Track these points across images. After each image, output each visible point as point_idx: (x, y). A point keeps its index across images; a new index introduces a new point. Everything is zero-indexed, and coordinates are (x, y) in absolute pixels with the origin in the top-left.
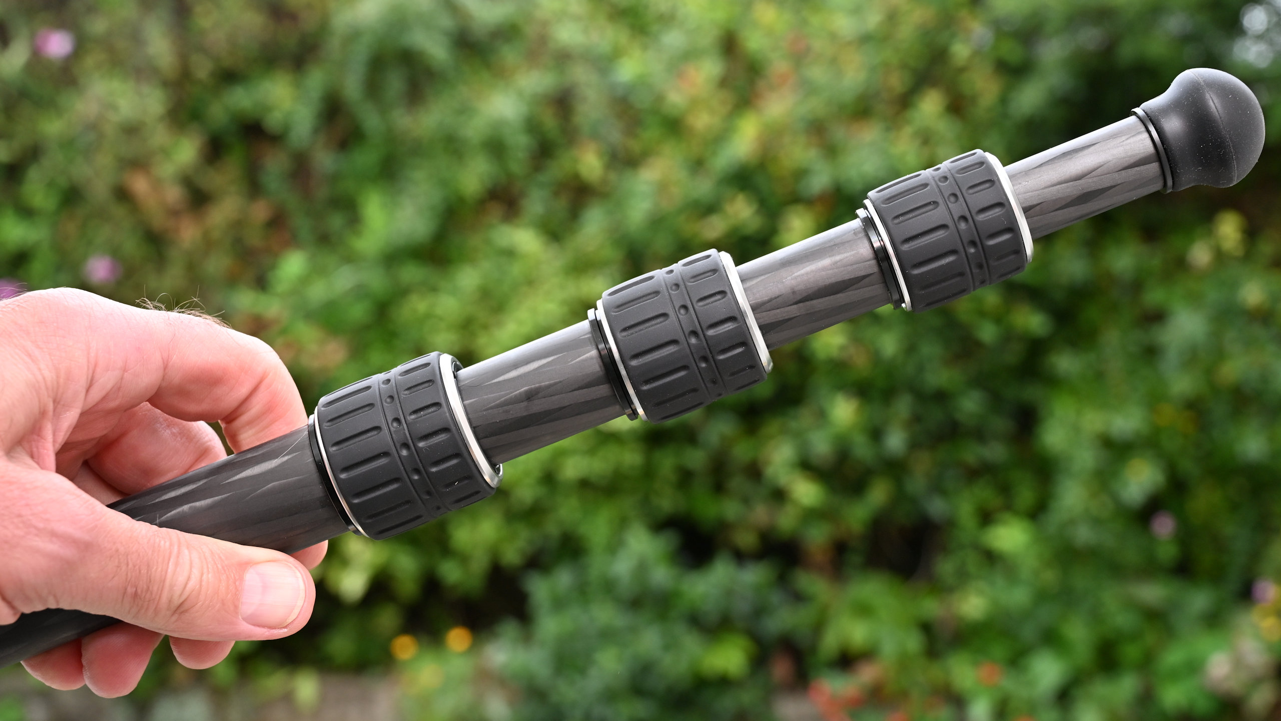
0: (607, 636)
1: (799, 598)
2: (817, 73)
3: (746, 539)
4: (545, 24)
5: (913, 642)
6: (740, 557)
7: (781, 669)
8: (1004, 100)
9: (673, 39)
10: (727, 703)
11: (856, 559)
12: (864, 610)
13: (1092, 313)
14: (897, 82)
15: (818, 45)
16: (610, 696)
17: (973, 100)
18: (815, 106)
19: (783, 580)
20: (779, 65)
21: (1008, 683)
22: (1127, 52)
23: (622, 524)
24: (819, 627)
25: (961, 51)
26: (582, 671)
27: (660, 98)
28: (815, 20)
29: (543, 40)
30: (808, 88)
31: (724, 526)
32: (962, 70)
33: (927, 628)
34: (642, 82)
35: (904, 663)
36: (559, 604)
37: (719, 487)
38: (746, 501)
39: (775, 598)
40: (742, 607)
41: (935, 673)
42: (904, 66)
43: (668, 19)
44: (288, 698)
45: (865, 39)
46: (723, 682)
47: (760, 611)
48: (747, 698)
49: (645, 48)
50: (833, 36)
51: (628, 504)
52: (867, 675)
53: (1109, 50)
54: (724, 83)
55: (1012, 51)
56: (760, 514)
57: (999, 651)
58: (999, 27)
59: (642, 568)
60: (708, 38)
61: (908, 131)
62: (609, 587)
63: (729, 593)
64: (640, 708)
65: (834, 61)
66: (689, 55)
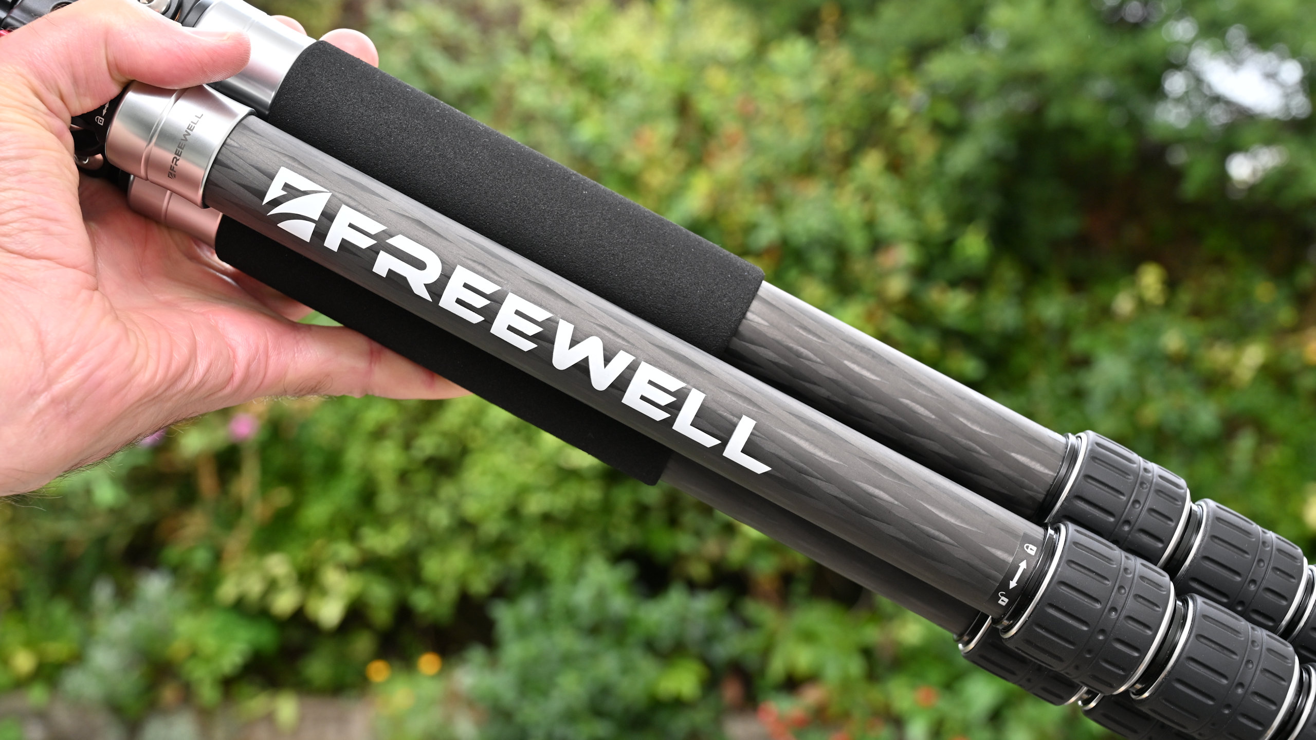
0: (568, 660)
1: (748, 625)
2: (765, 133)
3: (699, 570)
4: (511, 88)
5: (856, 667)
6: (693, 586)
7: (731, 692)
8: (940, 159)
9: (631, 102)
10: (681, 724)
11: (801, 589)
12: (809, 637)
13: (1022, 359)
14: (840, 142)
15: (767, 107)
16: (570, 716)
17: (911, 158)
18: (761, 164)
19: (732, 608)
20: (729, 126)
21: (943, 704)
22: (1055, 114)
23: (582, 555)
24: (767, 652)
25: (900, 113)
26: (545, 693)
27: (617, 157)
28: (764, 85)
29: (509, 101)
30: (756, 148)
31: (678, 558)
32: (902, 130)
33: (867, 653)
34: (599, 143)
35: (846, 685)
36: (523, 631)
37: (673, 522)
38: (698, 534)
39: (727, 625)
40: (695, 632)
41: (875, 695)
42: (845, 127)
43: (624, 84)
44: (270, 718)
45: (810, 102)
46: (678, 704)
47: (711, 638)
48: (700, 717)
49: (604, 111)
50: (780, 99)
51: (588, 538)
52: (811, 696)
53: (1038, 112)
54: (677, 143)
55: (948, 114)
56: (712, 547)
57: (935, 675)
58: (934, 90)
59: (601, 597)
60: (663, 102)
61: (850, 188)
62: (570, 614)
63: (683, 620)
64: (601, 728)
65: (780, 123)
66: (645, 117)
